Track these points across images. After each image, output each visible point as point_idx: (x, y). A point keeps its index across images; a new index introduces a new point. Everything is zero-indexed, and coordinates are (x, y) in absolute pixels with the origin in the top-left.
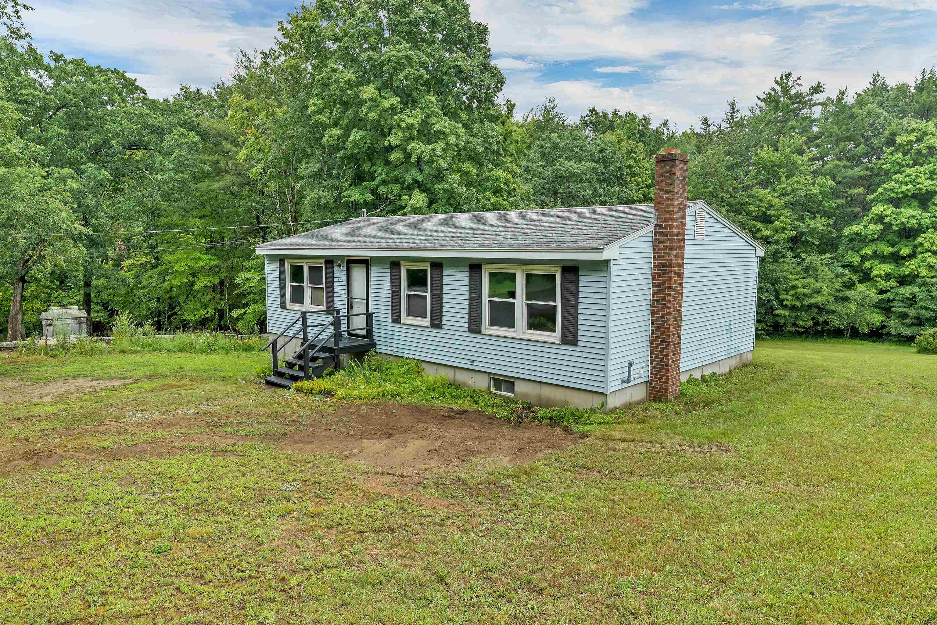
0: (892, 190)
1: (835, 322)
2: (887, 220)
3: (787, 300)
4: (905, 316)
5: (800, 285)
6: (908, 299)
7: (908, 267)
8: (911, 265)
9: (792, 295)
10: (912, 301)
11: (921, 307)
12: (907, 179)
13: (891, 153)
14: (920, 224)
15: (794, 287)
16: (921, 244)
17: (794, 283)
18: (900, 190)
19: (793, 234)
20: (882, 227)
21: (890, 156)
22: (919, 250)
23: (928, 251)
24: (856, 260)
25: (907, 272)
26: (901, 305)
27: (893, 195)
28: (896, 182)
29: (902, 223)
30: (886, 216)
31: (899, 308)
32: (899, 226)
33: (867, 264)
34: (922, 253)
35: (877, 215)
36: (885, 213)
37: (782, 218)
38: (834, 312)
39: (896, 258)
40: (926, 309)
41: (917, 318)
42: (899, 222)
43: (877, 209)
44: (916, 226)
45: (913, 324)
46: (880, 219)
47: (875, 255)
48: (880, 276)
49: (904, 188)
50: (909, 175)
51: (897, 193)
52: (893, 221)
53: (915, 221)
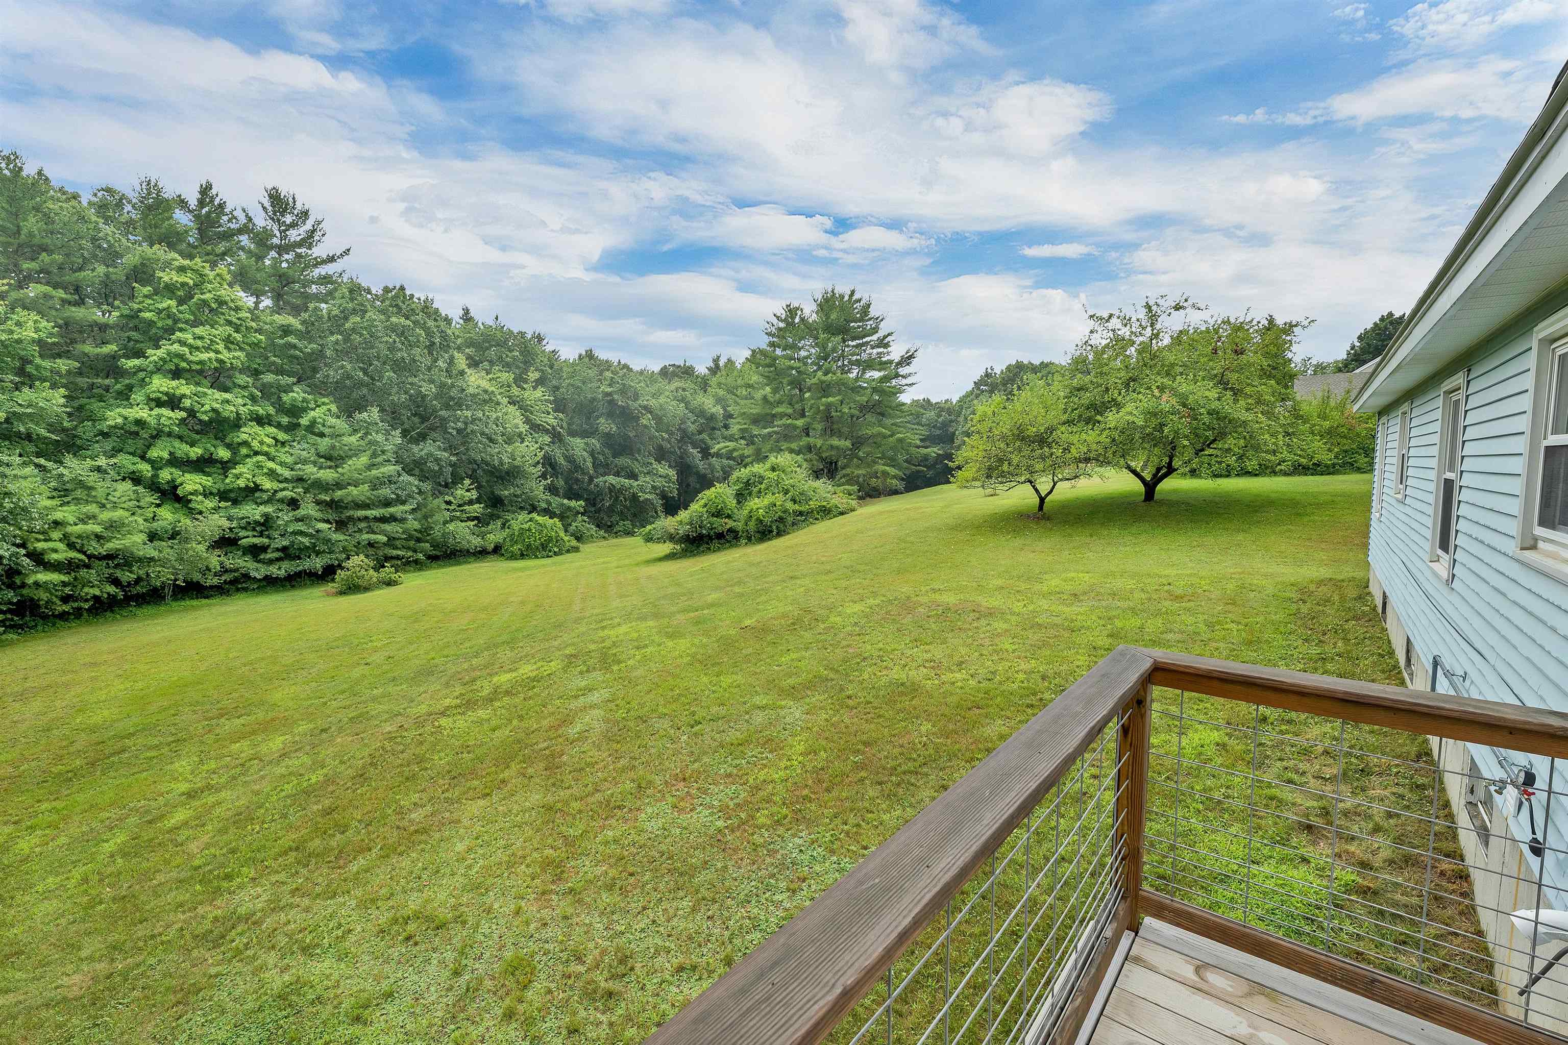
0: (181, 357)
1: (161, 576)
2: (187, 403)
3: (55, 551)
4: (255, 551)
5: (71, 519)
6: (257, 523)
7: (237, 477)
8: (243, 475)
9: (60, 541)
10: (266, 525)
11: (295, 533)
12: (199, 343)
13: (149, 296)
14: (238, 414)
15: (59, 524)
16: (245, 443)
17: (57, 515)
18: (194, 359)
20: (184, 414)
21: (150, 301)
22: (244, 451)
23: (256, 453)
24: (145, 468)
25: (241, 483)
26: (250, 533)
27: (184, 365)
28: (182, 343)
29: (214, 410)
30: (183, 396)
31: (250, 539)
32: (210, 414)
33: (165, 475)
34: (248, 456)
35: (167, 394)
36: (178, 392)
38: (152, 559)
39: (201, 465)
40: (301, 533)
41: (284, 549)
42: (207, 407)
43: (160, 384)
44: (232, 416)
45: (278, 559)
46: (173, 402)
47: (174, 461)
48: (194, 493)
49: (204, 356)
50: (201, 338)
51: (189, 362)
52: (197, 407)
53: (232, 408)
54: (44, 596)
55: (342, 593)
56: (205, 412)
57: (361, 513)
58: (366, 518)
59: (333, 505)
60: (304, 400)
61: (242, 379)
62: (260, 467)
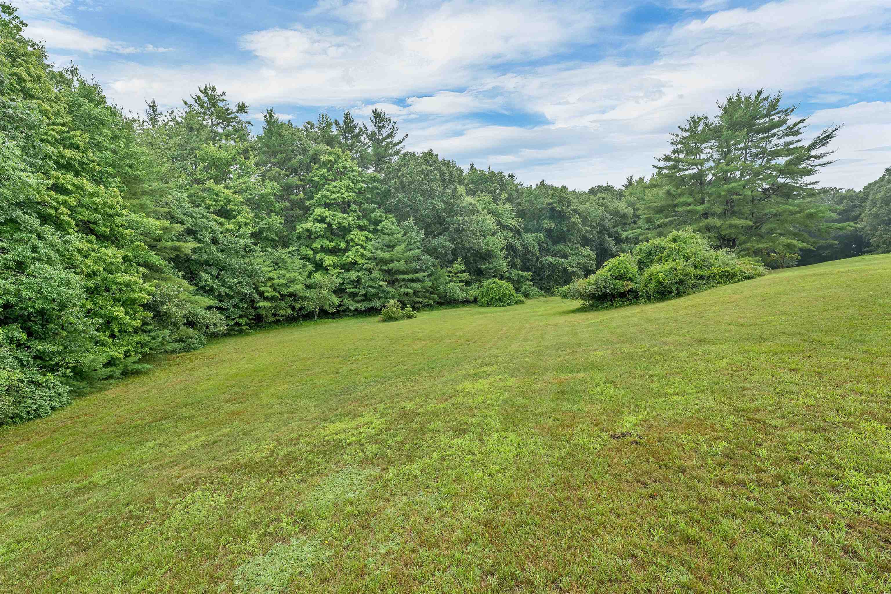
0: (326, 197)
1: (310, 306)
2: (328, 220)
3: (268, 292)
4: (353, 295)
5: (275, 277)
6: (354, 281)
7: (348, 257)
8: (350, 256)
9: (270, 287)
10: (358, 282)
11: (368, 287)
12: (334, 190)
13: (317, 169)
14: (349, 225)
15: (271, 279)
16: (352, 240)
17: (270, 275)
18: (332, 197)
19: (256, 229)
20: (326, 225)
21: (317, 172)
22: (352, 244)
23: (357, 245)
24: (310, 253)
25: (349, 260)
26: (351, 286)
27: (328, 201)
28: (328, 190)
29: (339, 223)
30: (327, 216)
31: (351, 289)
33: (318, 256)
34: (353, 246)
35: (320, 216)
36: (325, 215)
37: (243, 213)
38: (308, 298)
39: (334, 251)
40: (371, 287)
41: (365, 295)
42: (336, 222)
43: (319, 211)
44: (347, 226)
45: (362, 301)
46: (322, 220)
47: (323, 249)
48: (330, 265)
49: (335, 196)
50: (335, 187)
51: (330, 199)
52: (332, 222)
53: (347, 222)
54: (264, 313)
55: (384, 321)
56: (335, 224)
57: (401, 277)
58: (404, 280)
59: (389, 272)
60: (380, 216)
61: (354, 207)
62: (358, 252)
